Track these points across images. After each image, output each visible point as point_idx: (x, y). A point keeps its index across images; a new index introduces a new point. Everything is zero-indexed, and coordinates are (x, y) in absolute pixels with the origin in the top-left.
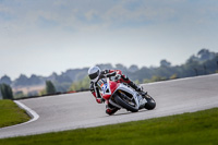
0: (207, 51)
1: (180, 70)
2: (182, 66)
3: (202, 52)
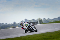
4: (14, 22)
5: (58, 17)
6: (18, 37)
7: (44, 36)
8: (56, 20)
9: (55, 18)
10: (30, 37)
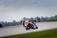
0: (26, 18)
1: (18, 23)
2: (19, 22)
3: (24, 18)
4: (14, 21)
5: (56, 16)
6: (17, 35)
7: (42, 33)
8: (53, 18)
9: (52, 17)
10: (28, 35)
